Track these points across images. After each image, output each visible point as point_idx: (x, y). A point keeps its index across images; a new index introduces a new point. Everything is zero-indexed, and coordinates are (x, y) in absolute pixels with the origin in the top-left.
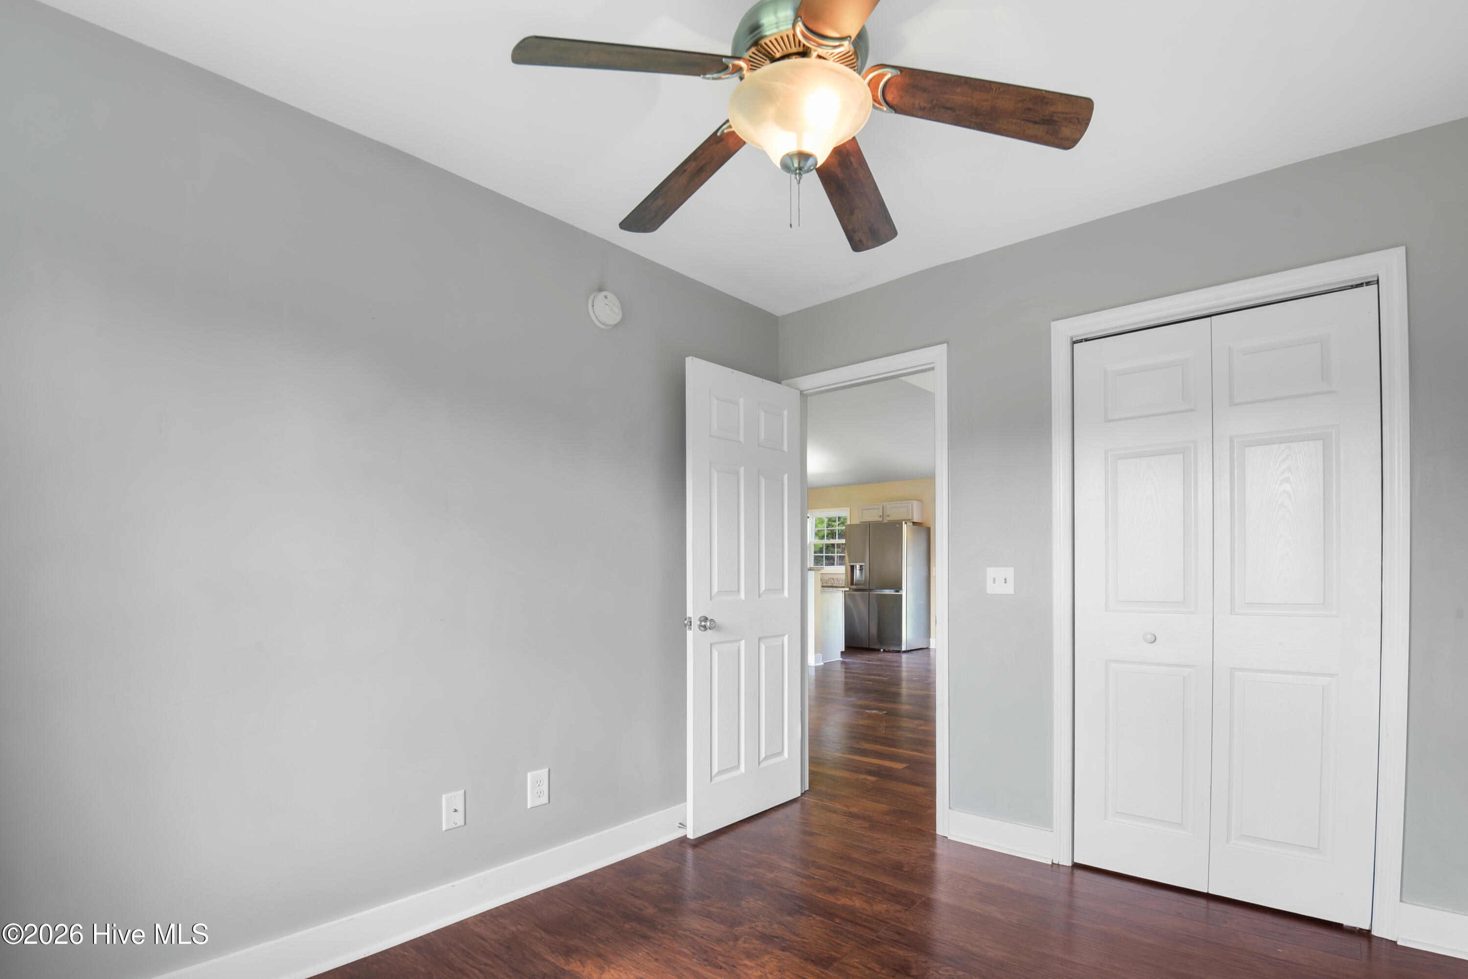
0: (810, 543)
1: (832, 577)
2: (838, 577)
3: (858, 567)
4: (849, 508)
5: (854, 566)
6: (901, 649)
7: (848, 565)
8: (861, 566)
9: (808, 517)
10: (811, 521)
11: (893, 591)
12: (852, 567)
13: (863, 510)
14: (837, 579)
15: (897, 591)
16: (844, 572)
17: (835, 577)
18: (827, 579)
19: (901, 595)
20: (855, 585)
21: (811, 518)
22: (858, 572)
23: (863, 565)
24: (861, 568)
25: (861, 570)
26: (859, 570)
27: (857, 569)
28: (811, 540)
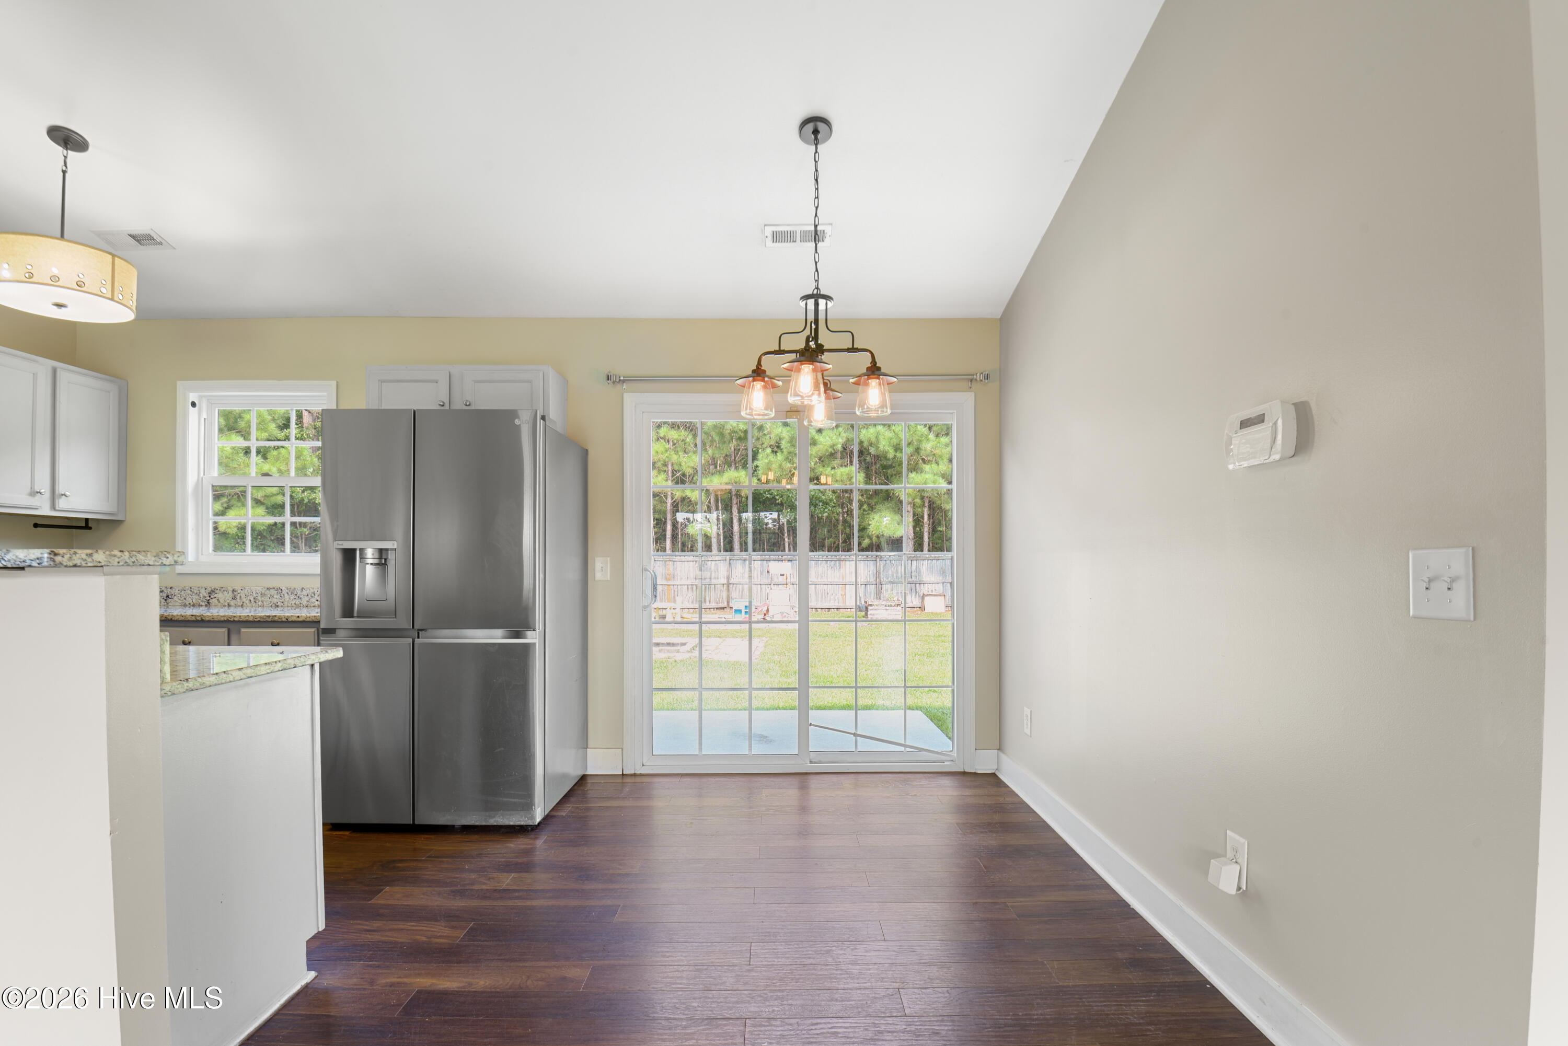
0: (199, 484)
1: (277, 585)
2: (297, 584)
3: (370, 553)
4: (334, 383)
5: (354, 550)
6: (533, 818)
7: (335, 548)
8: (382, 552)
9: (193, 404)
10: (204, 415)
11: (499, 632)
12: (349, 557)
13: (382, 381)
14: (292, 591)
15: (518, 635)
16: (317, 570)
17: (284, 584)
18: (260, 589)
19: (527, 648)
20: (358, 617)
21: (203, 406)
22: (370, 571)
23: (387, 550)
24: (380, 558)
25: (383, 564)
26: (372, 566)
27: (368, 564)
28: (204, 475)
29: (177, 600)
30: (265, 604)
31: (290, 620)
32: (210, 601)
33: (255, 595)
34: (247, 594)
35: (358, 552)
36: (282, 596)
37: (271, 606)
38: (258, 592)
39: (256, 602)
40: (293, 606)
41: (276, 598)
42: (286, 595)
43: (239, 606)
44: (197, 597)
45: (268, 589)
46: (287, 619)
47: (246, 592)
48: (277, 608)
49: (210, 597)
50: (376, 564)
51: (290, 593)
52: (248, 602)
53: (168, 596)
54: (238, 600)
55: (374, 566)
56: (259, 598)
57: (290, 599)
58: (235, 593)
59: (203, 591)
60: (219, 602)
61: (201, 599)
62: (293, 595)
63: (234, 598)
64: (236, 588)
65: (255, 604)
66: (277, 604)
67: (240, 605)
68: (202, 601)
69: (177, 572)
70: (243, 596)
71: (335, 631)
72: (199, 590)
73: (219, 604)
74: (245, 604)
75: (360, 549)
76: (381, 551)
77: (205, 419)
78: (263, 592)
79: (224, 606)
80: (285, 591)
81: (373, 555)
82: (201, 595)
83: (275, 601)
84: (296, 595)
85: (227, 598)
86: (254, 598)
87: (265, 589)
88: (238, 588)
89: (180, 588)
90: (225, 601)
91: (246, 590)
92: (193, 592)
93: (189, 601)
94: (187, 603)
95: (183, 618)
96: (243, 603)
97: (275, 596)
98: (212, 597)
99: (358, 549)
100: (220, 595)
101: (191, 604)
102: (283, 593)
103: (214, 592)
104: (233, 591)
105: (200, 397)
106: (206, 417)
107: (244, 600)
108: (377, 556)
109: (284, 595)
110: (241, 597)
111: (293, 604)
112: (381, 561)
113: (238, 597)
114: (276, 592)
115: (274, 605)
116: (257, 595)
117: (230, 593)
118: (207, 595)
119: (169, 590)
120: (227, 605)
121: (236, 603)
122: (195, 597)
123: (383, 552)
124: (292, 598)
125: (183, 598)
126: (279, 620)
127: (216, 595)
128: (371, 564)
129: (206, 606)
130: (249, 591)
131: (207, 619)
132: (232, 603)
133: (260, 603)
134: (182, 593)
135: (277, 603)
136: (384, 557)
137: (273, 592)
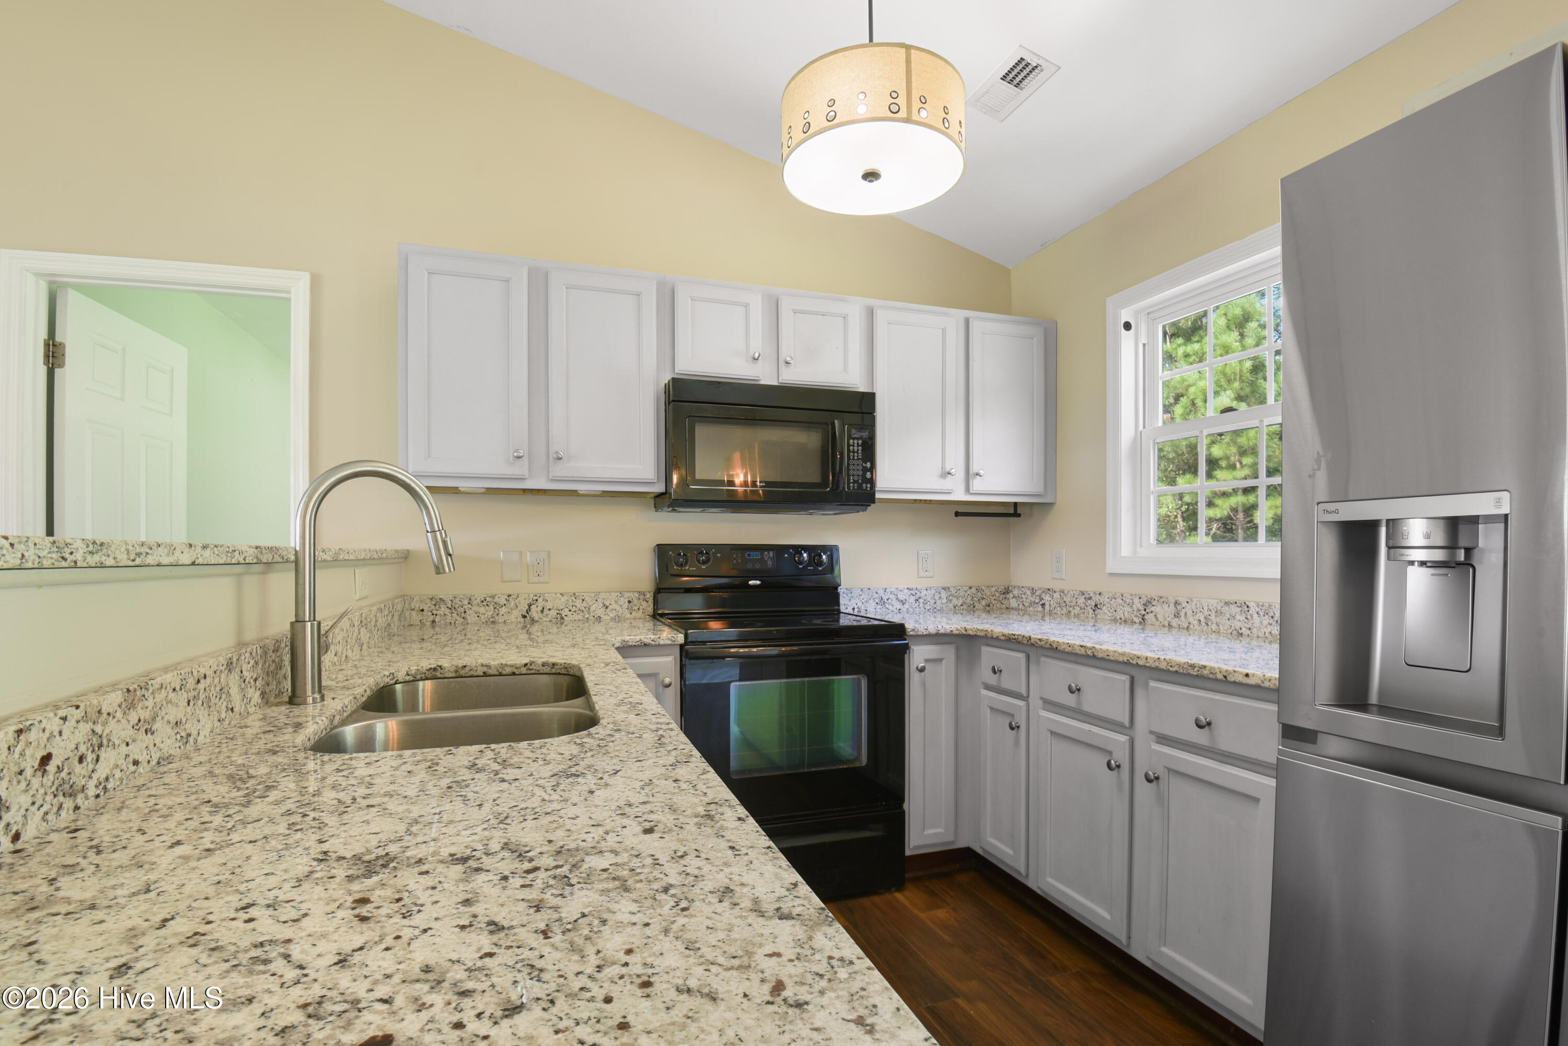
0: (1138, 439)
1: (1240, 598)
3: (1420, 532)
5: (1373, 525)
7: (1317, 521)
8: (1454, 528)
9: (1127, 326)
10: (1143, 339)
12: (1357, 542)
18: (1213, 603)
20: (1382, 710)
21: (1141, 327)
22: (1419, 583)
23: (1474, 520)
24: (1451, 546)
25: (1460, 564)
26: (1424, 570)
27: (1412, 563)
28: (1144, 427)
29: (1106, 611)
30: (1221, 628)
31: (1231, 678)
32: (1145, 617)
33: (1206, 613)
34: (1195, 610)
35: (1383, 531)
36: (1249, 617)
37: (1231, 633)
38: (1211, 608)
39: (1208, 625)
40: (1266, 638)
41: (1239, 621)
42: (1255, 616)
43: (1183, 628)
44: (1130, 609)
45: (1226, 603)
46: (1225, 677)
47: (1193, 606)
48: (1240, 638)
49: (1145, 610)
50: (1436, 565)
51: (1262, 613)
52: (1196, 622)
53: (1096, 606)
54: (1183, 618)
55: (1432, 571)
56: (1213, 618)
57: (1261, 623)
58: (1179, 607)
59: (1136, 600)
60: (1157, 619)
61: (1135, 613)
62: (1266, 617)
63: (1177, 615)
64: (1180, 599)
65: (1206, 627)
66: (1240, 632)
67: (1186, 627)
68: (1136, 616)
69: (1108, 570)
70: (1189, 613)
71: (1316, 737)
72: (1132, 600)
73: (1157, 623)
74: (1191, 626)
75: (1388, 521)
76: (1454, 525)
77: (1144, 345)
78: (1219, 608)
79: (1164, 626)
80: (1253, 609)
81: (1428, 536)
82: (1134, 606)
83: (1237, 625)
84: (1272, 617)
85: (1167, 615)
86: (1206, 618)
87: (1222, 604)
88: (1182, 600)
89: (1110, 595)
90: (1165, 619)
91: (1194, 604)
92: (1125, 602)
93: (1119, 614)
94: (1118, 617)
95: (1070, 649)
96: (1190, 623)
97: (1238, 617)
98: (1147, 610)
99: (1384, 523)
100: (1157, 609)
101: (1123, 619)
102: (1250, 612)
103: (1150, 603)
104: (1176, 603)
105: (1137, 313)
106: (1145, 342)
107: (1191, 619)
108: (1440, 539)
109: (1252, 616)
110: (1186, 614)
111: (1267, 634)
112: (1453, 555)
113: (1182, 614)
114: (1239, 609)
115: (1235, 632)
116: (1209, 613)
117: (1172, 606)
118: (1142, 608)
119: (1098, 596)
120: (1167, 625)
121: (1180, 623)
122: (1127, 609)
123: (1463, 529)
124: (1265, 622)
125: (1113, 609)
126: (1211, 676)
127: (1153, 609)
128: (1423, 564)
129: (1140, 623)
130: (1198, 606)
131: (1100, 655)
132: (1175, 623)
133: (1214, 627)
134: (1112, 603)
135: (1241, 629)
136: (1463, 541)
137: (1234, 609)
